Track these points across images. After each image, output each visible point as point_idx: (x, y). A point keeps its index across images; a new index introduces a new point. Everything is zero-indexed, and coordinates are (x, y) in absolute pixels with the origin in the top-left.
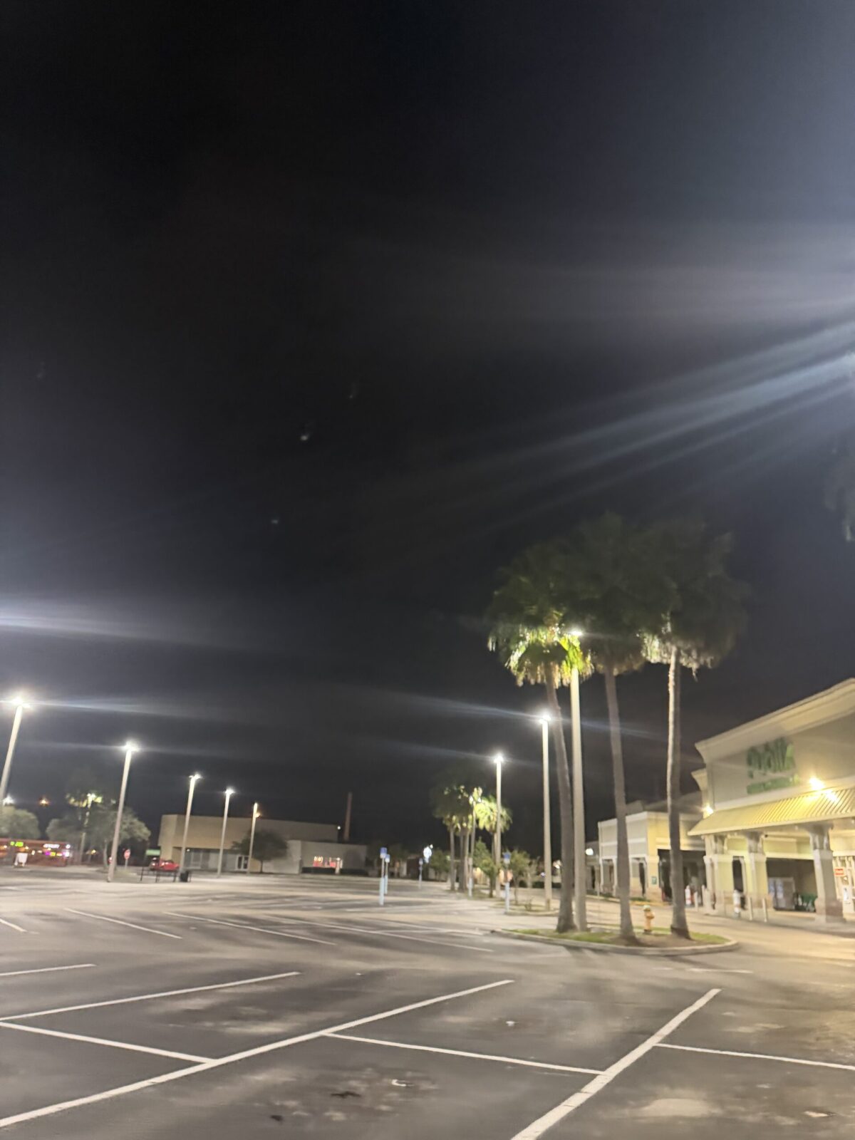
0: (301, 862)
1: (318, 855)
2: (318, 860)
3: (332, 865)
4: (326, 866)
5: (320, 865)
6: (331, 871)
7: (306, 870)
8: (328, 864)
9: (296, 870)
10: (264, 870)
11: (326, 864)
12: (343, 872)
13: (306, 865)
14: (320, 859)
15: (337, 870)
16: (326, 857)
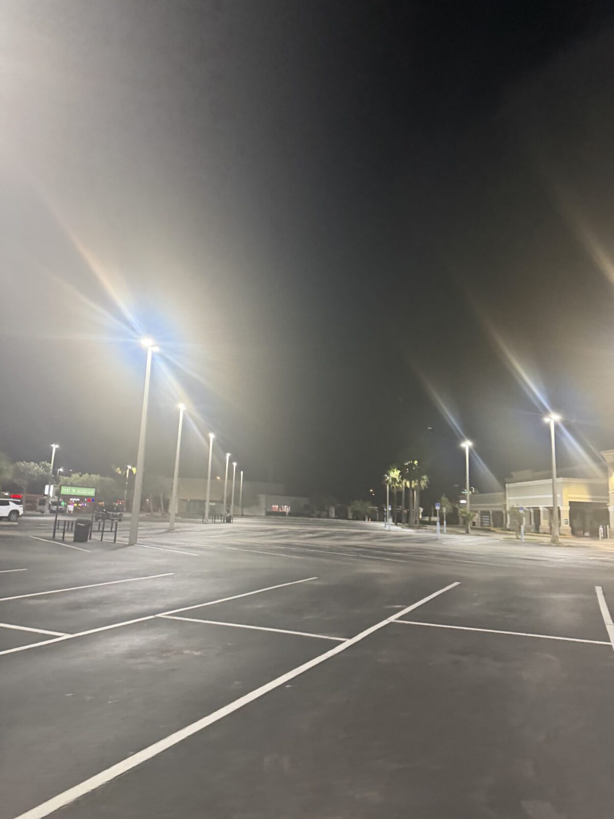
0: (266, 509)
1: (275, 504)
2: (275, 507)
3: (284, 510)
4: (280, 511)
5: (276, 510)
6: (284, 514)
7: (270, 514)
8: (282, 510)
9: (263, 514)
10: (245, 514)
11: (280, 509)
12: (290, 514)
13: (268, 510)
14: (277, 506)
15: (287, 514)
16: (280, 505)
